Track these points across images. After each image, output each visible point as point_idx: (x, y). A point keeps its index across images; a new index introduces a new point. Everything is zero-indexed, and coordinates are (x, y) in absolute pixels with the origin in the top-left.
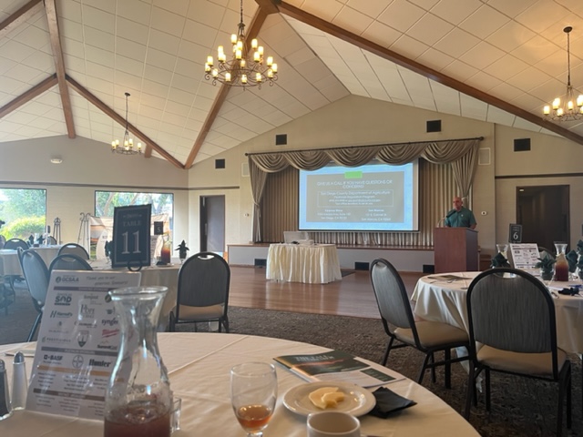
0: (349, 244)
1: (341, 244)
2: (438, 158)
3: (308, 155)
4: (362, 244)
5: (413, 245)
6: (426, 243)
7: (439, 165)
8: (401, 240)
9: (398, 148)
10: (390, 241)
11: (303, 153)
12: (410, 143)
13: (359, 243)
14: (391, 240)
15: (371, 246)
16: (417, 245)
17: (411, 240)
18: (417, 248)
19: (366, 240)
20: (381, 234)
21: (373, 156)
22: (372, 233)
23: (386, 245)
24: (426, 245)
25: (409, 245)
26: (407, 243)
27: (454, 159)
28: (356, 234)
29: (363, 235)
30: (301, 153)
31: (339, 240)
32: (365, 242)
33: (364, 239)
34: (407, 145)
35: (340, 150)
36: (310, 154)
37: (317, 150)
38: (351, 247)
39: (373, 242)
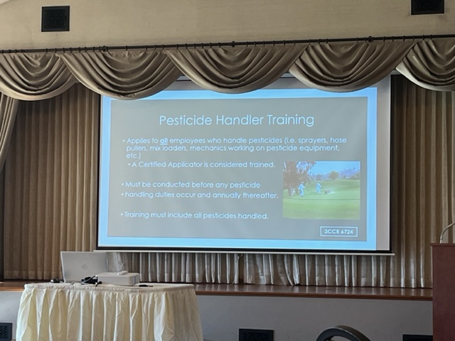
1: (203, 283)
4: (256, 284)
5: (377, 286)
6: (408, 281)
7: (439, 94)
8: (348, 273)
9: (344, 50)
10: (322, 275)
11: (112, 55)
12: (370, 39)
13: (248, 280)
14: (326, 274)
15: (278, 289)
16: (387, 287)
17: (374, 274)
18: (387, 294)
19: (266, 273)
20: (301, 259)
23: (312, 285)
24: (408, 287)
25: (368, 287)
28: (242, 258)
29: (258, 259)
30: (107, 53)
31: (199, 273)
32: (261, 277)
33: (260, 271)
34: (364, 43)
35: (203, 50)
36: (129, 58)
37: (147, 47)
38: (228, 290)
39: (282, 278)
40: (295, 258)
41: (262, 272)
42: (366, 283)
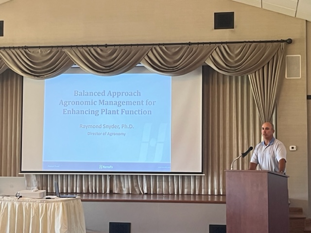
0: (100, 193)
1: (88, 193)
2: (229, 67)
3: (37, 54)
4: (120, 194)
5: (194, 194)
6: (212, 191)
7: (231, 77)
8: (176, 186)
9: (174, 50)
10: (161, 187)
11: (30, 52)
12: (190, 44)
13: (116, 191)
14: (163, 187)
15: (134, 197)
16: (200, 195)
17: (191, 187)
18: (199, 199)
19: (126, 186)
20: (148, 178)
21: (138, 61)
22: (135, 177)
23: (155, 194)
24: (213, 194)
25: (189, 194)
26: (186, 191)
27: (251, 69)
28: (111, 177)
29: (122, 178)
30: (27, 50)
31: (85, 187)
32: (124, 189)
33: (123, 185)
34: (186, 46)
35: (87, 49)
36: (41, 54)
37: (52, 47)
38: (103, 198)
39: (137, 190)
40: (144, 177)
41: (124, 186)
42: (188, 192)
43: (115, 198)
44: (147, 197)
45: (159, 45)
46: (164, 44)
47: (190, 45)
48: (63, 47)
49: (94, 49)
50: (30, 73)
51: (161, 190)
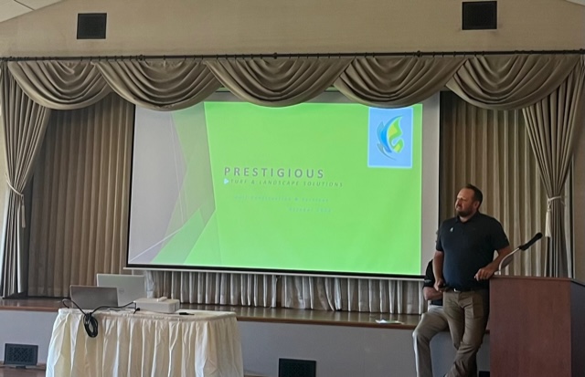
1: (239, 305)
2: (489, 95)
3: (161, 68)
4: (294, 309)
7: (489, 112)
9: (391, 65)
10: (366, 300)
11: (149, 64)
12: (419, 54)
14: (369, 299)
15: (318, 316)
19: (305, 296)
21: (329, 82)
22: (320, 280)
23: (355, 311)
25: (414, 315)
27: (531, 98)
28: (279, 279)
29: (297, 282)
30: (144, 63)
31: (234, 295)
32: (301, 301)
33: (299, 294)
34: (412, 59)
35: (243, 61)
36: (166, 68)
37: (186, 57)
38: (264, 316)
39: (323, 303)
40: (337, 282)
41: (302, 295)
42: (413, 310)
43: (285, 315)
44: (341, 317)
45: (366, 54)
46: (374, 55)
47: (419, 56)
48: (203, 57)
49: (255, 62)
50: (148, 99)
51: (366, 305)
